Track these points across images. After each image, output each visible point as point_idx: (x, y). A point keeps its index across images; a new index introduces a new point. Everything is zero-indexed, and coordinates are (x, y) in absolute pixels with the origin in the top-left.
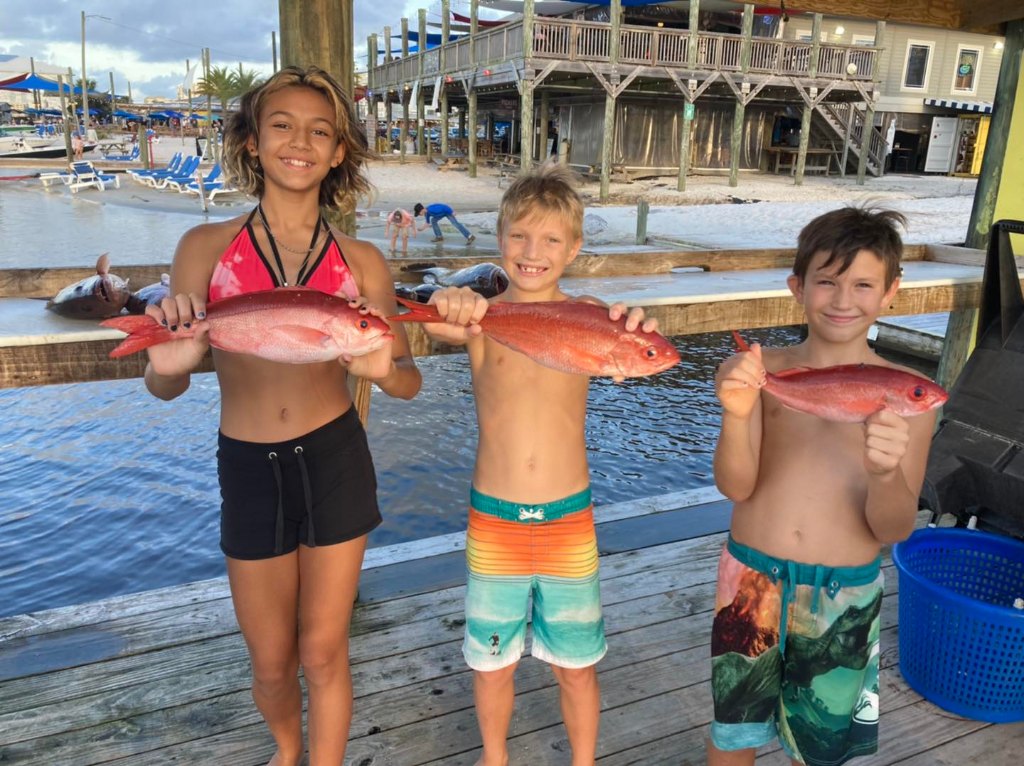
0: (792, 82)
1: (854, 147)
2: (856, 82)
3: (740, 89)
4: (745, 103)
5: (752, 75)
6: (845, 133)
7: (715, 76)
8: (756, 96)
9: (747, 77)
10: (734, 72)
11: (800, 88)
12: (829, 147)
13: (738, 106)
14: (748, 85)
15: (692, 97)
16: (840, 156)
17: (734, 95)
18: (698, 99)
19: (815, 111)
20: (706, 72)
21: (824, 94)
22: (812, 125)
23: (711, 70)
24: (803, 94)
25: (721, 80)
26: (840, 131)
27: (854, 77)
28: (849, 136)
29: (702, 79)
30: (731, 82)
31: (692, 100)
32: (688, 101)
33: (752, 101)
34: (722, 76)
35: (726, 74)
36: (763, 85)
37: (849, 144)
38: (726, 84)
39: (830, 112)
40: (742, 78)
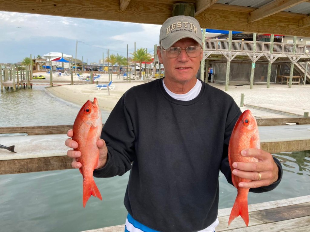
0: (287, 56)
1: (308, 76)
2: (309, 56)
3: (270, 58)
4: (272, 63)
5: (274, 54)
6: (305, 71)
7: (262, 55)
8: (275, 60)
9: (272, 55)
10: (268, 53)
11: (290, 58)
12: (300, 76)
13: (269, 64)
14: (273, 57)
15: (255, 61)
16: (303, 78)
17: (268, 60)
18: (256, 61)
19: (295, 65)
20: (259, 54)
21: (298, 60)
22: (294, 69)
23: (261, 53)
24: (291, 60)
25: (264, 56)
26: (303, 71)
27: (308, 54)
28: (306, 72)
29: (257, 55)
30: (267, 56)
31: (254, 62)
32: (253, 62)
33: (274, 62)
34: (264, 55)
35: (265, 54)
36: (278, 57)
37: (307, 75)
38: (265, 57)
39: (299, 65)
40: (270, 55)
